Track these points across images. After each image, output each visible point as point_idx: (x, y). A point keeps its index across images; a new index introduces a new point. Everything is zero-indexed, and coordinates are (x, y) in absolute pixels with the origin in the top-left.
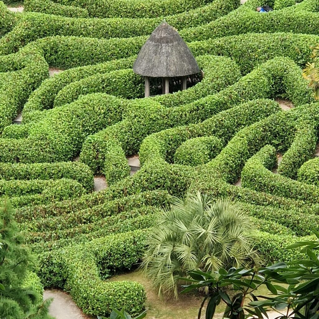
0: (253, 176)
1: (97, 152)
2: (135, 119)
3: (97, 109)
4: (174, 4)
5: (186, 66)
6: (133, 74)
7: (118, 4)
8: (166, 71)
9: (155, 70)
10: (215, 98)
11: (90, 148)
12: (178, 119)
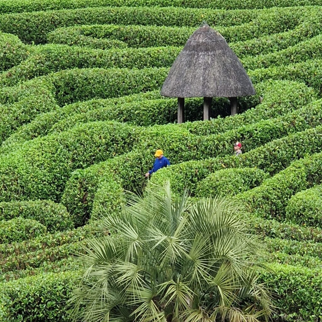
0: (300, 210)
1: (84, 191)
2: (148, 150)
3: (96, 138)
4: (243, 32)
5: (232, 83)
6: (166, 105)
7: (167, 33)
8: (203, 88)
9: (187, 88)
10: (269, 124)
11: (75, 186)
12: (212, 151)
